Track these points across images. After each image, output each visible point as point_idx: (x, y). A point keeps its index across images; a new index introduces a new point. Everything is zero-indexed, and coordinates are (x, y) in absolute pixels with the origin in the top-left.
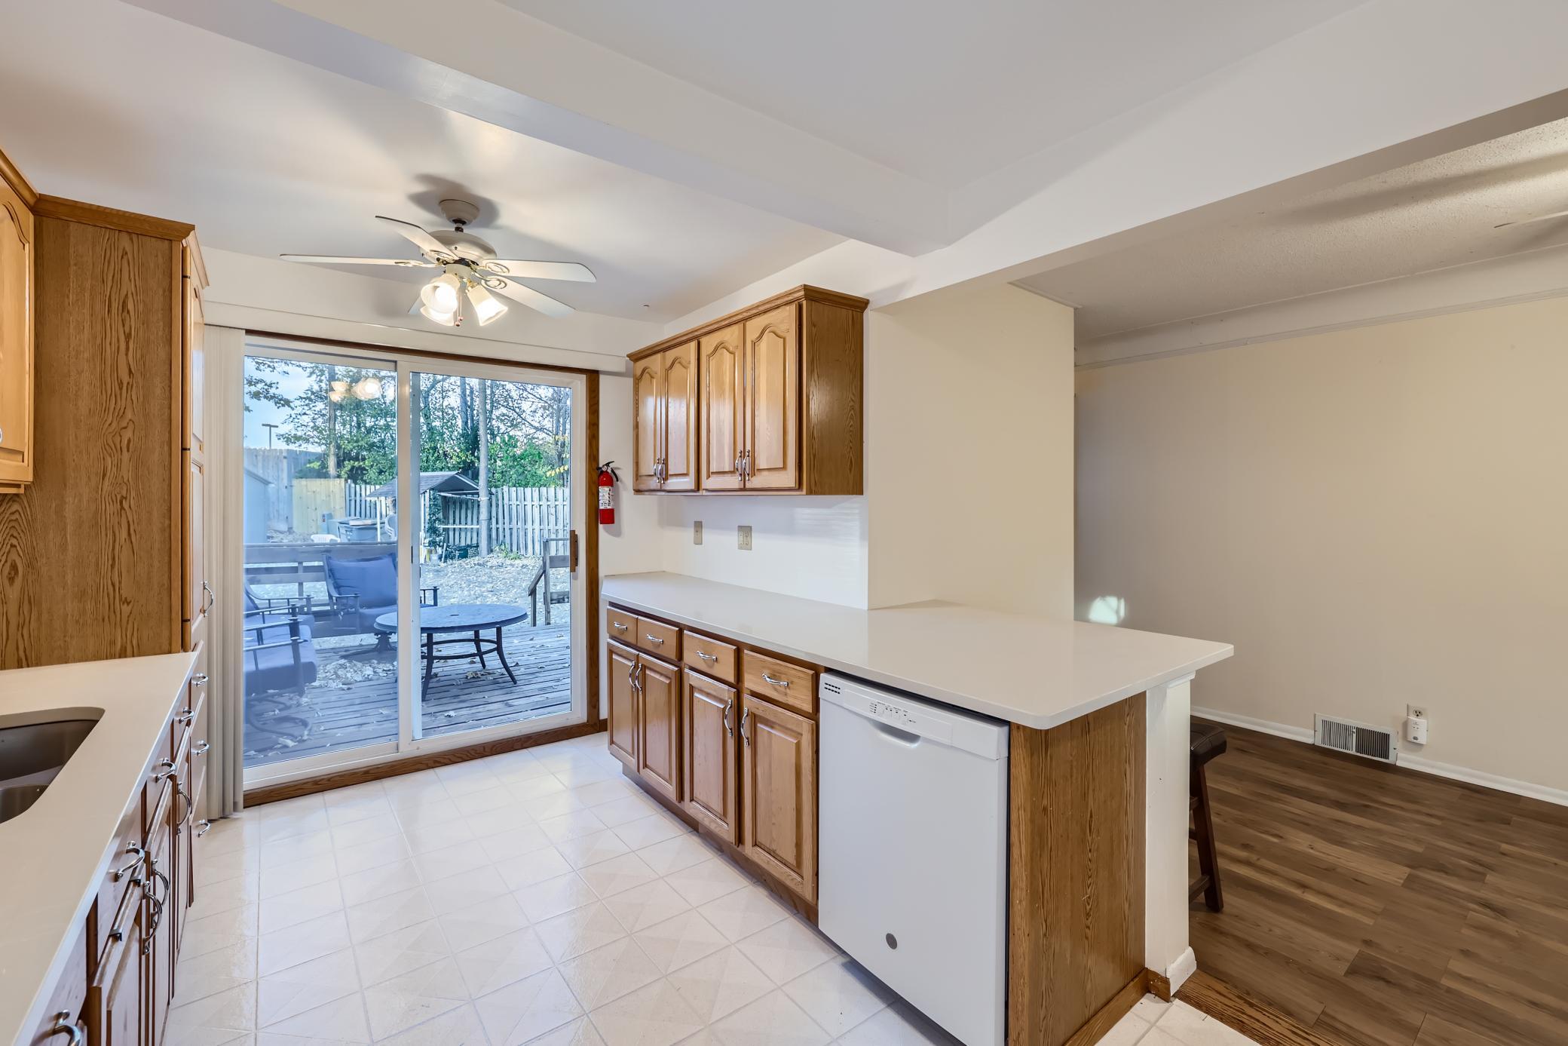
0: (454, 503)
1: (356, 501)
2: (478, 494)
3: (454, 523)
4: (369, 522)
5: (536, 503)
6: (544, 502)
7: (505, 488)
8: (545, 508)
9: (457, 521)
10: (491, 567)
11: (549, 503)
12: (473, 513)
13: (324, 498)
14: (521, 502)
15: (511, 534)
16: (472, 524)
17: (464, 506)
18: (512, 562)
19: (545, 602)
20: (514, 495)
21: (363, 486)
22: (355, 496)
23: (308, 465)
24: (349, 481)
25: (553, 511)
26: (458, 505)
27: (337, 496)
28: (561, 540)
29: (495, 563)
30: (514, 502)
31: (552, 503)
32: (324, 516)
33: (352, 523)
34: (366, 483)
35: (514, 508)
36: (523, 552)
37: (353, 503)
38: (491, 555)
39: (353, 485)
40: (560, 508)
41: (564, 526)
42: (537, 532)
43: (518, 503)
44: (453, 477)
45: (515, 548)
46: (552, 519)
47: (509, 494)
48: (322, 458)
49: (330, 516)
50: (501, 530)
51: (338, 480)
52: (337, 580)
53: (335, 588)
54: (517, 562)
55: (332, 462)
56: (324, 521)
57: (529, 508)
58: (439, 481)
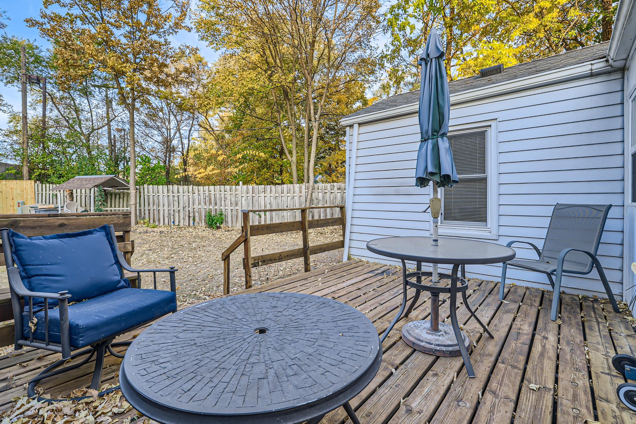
0: (111, 195)
1: (42, 194)
2: (129, 189)
3: (111, 206)
4: (53, 206)
5: (166, 194)
6: (171, 194)
7: (146, 186)
8: (171, 197)
9: (113, 205)
10: (140, 233)
11: (174, 194)
12: (123, 201)
13: (19, 192)
14: (155, 194)
15: (149, 213)
16: (123, 207)
17: (118, 197)
18: (152, 229)
19: (246, 266)
20: (151, 190)
21: (48, 185)
22: (42, 191)
23: (7, 172)
24: (37, 182)
25: (176, 199)
26: (114, 196)
27: (29, 192)
28: (269, 210)
29: (141, 230)
30: (151, 194)
31: (176, 194)
32: (19, 203)
33: (40, 207)
34: (49, 183)
35: (151, 197)
36: (157, 223)
37: (40, 195)
38: (137, 226)
39: (40, 185)
40: (181, 197)
41: (183, 208)
42: (166, 212)
43: (154, 194)
44: (112, 179)
45: (152, 221)
46: (176, 203)
47: (149, 190)
48: (18, 168)
49: (24, 203)
50: (142, 211)
51: (29, 181)
52: (26, 267)
53: (23, 278)
54: (155, 229)
55: (25, 170)
56: (19, 206)
57: (161, 197)
58: (103, 181)
